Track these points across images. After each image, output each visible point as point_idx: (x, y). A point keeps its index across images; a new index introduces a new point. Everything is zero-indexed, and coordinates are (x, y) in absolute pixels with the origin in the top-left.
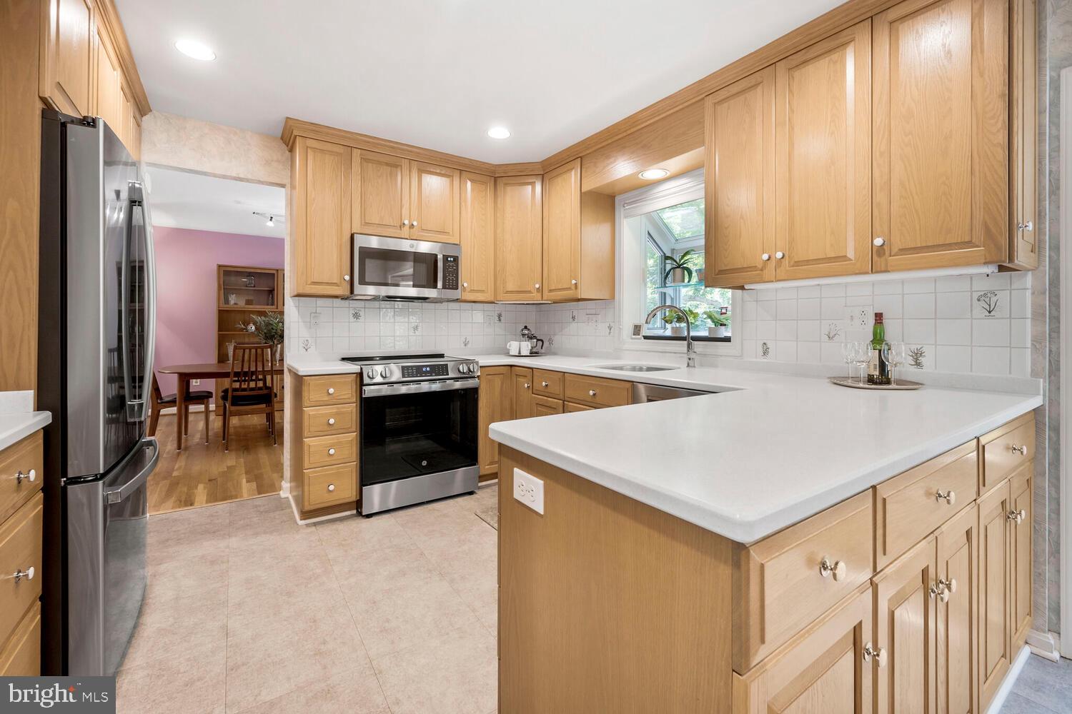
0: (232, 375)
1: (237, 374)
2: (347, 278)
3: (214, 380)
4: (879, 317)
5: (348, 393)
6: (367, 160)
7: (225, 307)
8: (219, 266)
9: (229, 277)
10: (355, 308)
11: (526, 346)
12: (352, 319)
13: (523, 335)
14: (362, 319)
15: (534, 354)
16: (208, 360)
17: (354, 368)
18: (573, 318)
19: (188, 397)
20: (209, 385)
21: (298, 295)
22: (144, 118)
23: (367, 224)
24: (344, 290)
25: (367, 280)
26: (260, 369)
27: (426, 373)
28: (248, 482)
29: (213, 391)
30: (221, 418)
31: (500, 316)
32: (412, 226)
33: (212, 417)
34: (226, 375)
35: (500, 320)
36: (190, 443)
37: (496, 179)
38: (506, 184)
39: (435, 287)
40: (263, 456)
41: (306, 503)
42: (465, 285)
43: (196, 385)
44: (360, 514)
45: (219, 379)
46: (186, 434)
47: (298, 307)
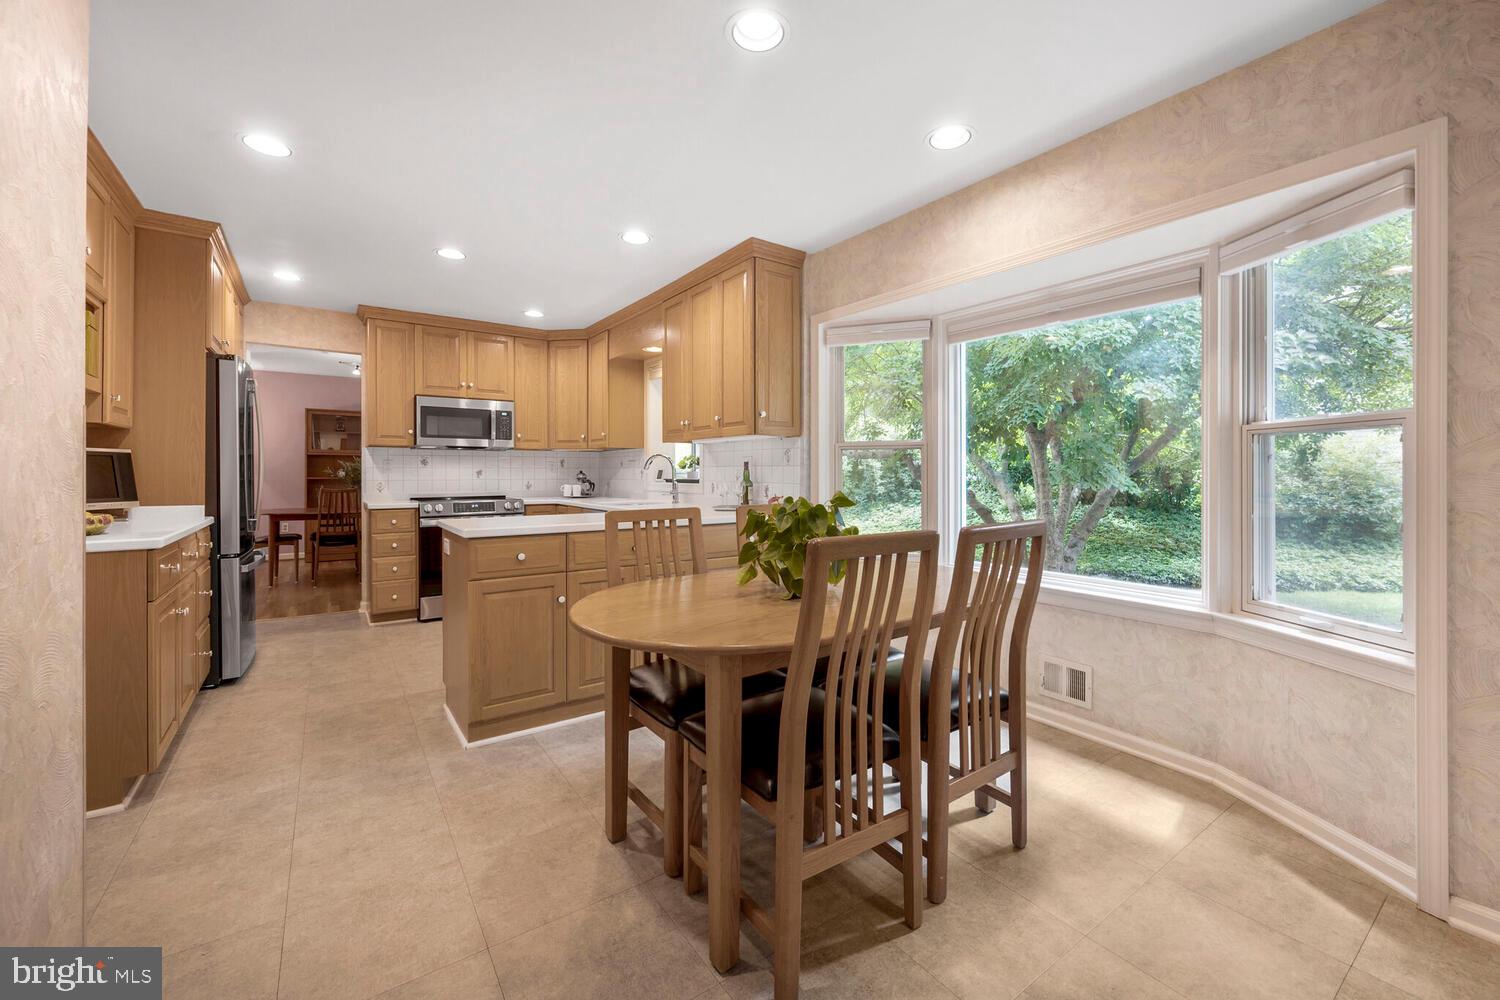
0: (319, 516)
1: (324, 517)
2: (411, 431)
3: (303, 522)
4: (746, 464)
5: (408, 523)
6: (429, 334)
7: (314, 452)
8: (308, 410)
9: (318, 421)
10: (422, 456)
11: (577, 489)
12: (420, 465)
13: (579, 479)
14: (429, 466)
15: (585, 495)
16: (299, 504)
17: (415, 504)
18: (622, 464)
19: (278, 539)
20: (298, 527)
21: (370, 446)
22: (245, 307)
23: (428, 387)
24: (408, 441)
25: (428, 433)
26: (346, 511)
27: (475, 509)
28: (332, 604)
29: (302, 534)
30: (310, 565)
31: (562, 462)
32: (469, 387)
33: (302, 564)
34: (314, 517)
35: (562, 466)
36: (280, 582)
37: (549, 342)
38: (558, 347)
39: (489, 438)
40: (348, 590)
41: (374, 609)
42: (519, 435)
43: (286, 528)
44: (419, 621)
45: (309, 521)
46: (277, 575)
47: (372, 455)
